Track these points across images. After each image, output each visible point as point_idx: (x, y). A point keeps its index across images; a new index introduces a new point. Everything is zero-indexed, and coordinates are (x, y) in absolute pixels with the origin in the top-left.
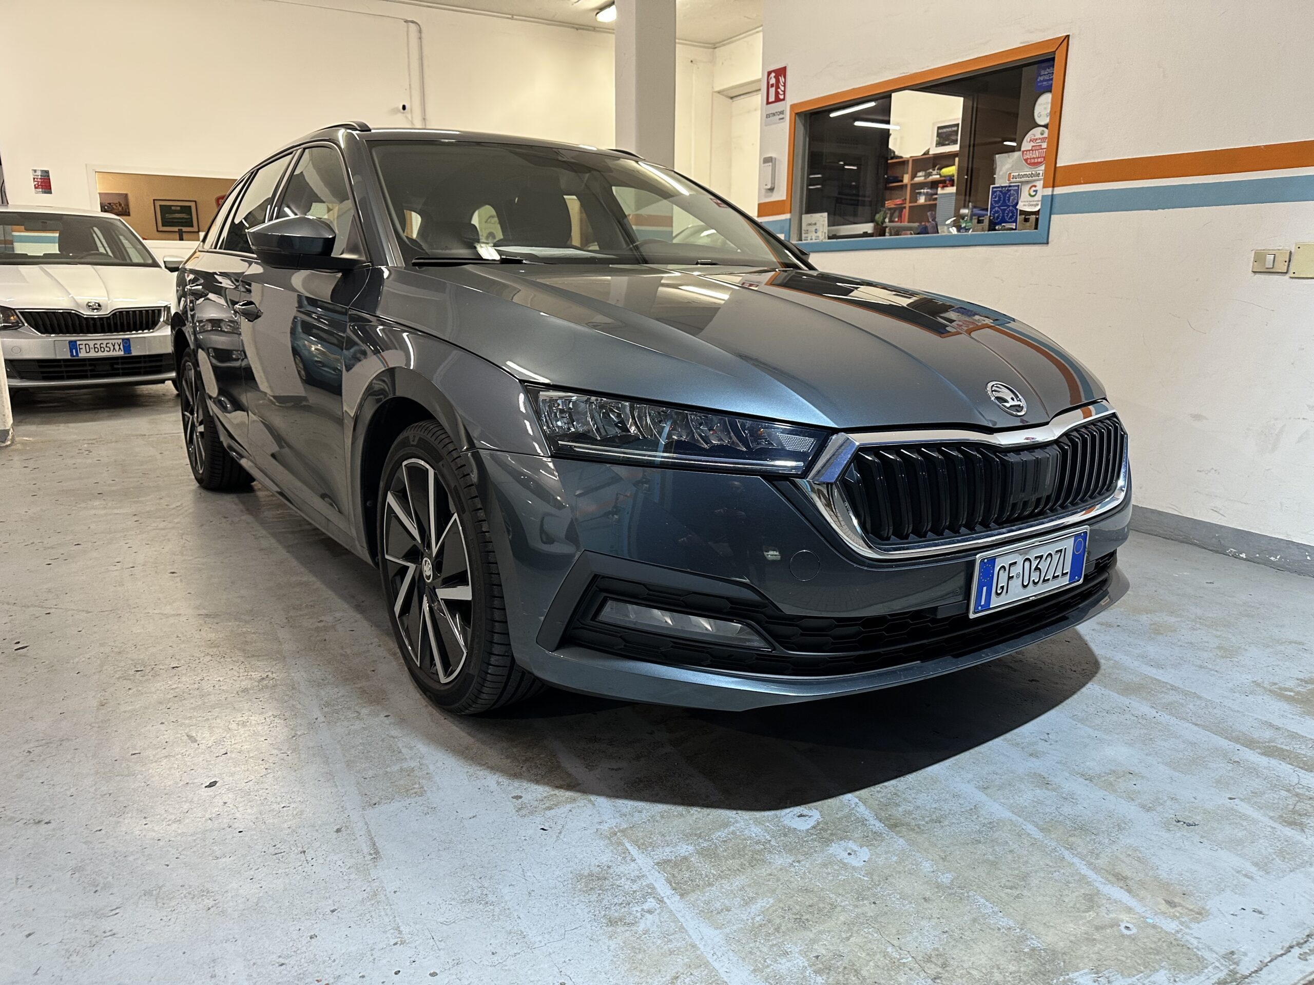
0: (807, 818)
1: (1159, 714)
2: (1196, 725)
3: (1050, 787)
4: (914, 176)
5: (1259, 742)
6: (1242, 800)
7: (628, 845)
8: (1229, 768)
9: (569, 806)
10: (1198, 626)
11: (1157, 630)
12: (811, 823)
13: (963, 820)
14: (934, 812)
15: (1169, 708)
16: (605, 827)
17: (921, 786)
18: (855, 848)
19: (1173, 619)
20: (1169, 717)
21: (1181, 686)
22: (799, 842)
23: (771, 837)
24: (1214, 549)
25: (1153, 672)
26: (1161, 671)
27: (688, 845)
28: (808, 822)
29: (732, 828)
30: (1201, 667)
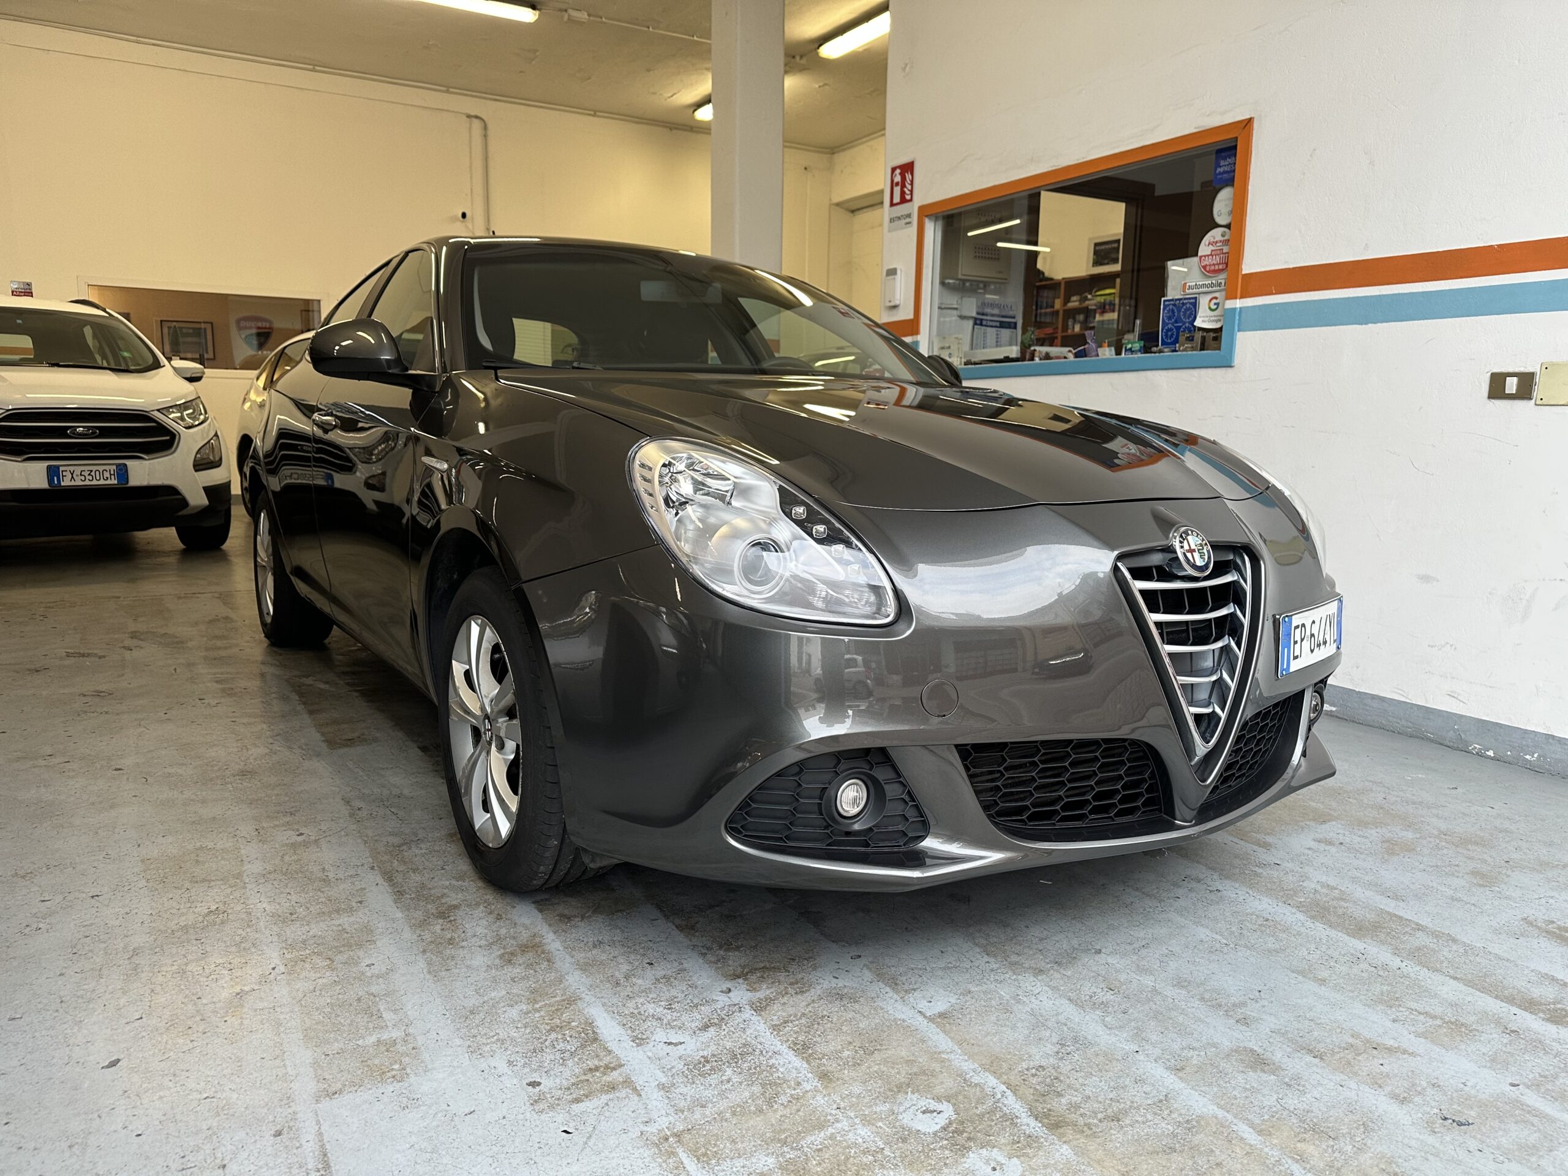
0: (935, 1114)
1: (1404, 964)
2: (1455, 978)
3: (1266, 1068)
4: (1067, 300)
5: (1541, 1004)
6: (1528, 1087)
7: (683, 1156)
8: (1505, 1041)
9: (604, 1098)
10: (1444, 844)
11: (1392, 848)
12: (941, 1121)
13: (1150, 1117)
14: (1110, 1105)
15: (1418, 955)
16: (652, 1129)
17: (1091, 1067)
18: (1002, 1159)
19: (1410, 835)
20: (1418, 968)
21: (1430, 925)
22: (923, 1151)
23: (885, 1143)
24: (1452, 744)
25: (1390, 906)
26: (1402, 904)
27: (767, 1155)
28: (936, 1120)
29: (831, 1130)
30: (1452, 899)
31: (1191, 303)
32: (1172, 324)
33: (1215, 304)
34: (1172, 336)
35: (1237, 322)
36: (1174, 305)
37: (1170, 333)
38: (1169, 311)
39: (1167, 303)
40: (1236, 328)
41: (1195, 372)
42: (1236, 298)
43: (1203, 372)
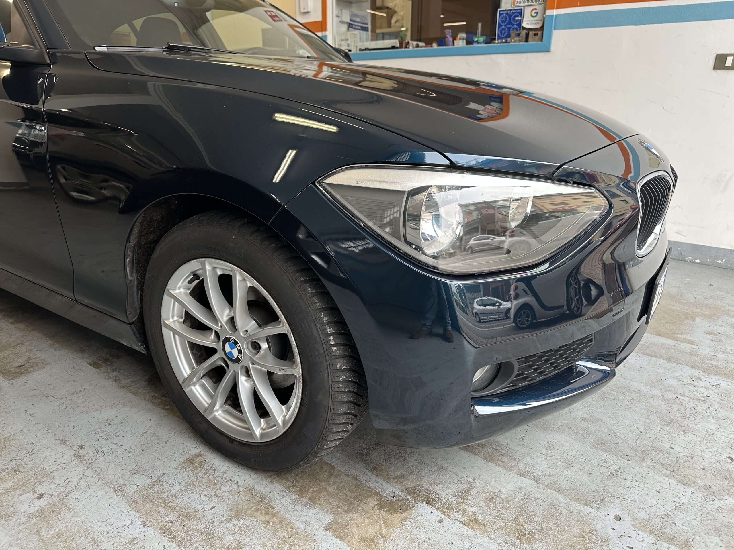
31: (518, 13)
32: (505, 26)
33: (535, 13)
34: (505, 33)
35: (553, 24)
36: (507, 14)
37: (503, 32)
38: (503, 18)
39: (502, 12)
40: (553, 28)
41: (525, 55)
42: (553, 9)
43: (530, 55)
